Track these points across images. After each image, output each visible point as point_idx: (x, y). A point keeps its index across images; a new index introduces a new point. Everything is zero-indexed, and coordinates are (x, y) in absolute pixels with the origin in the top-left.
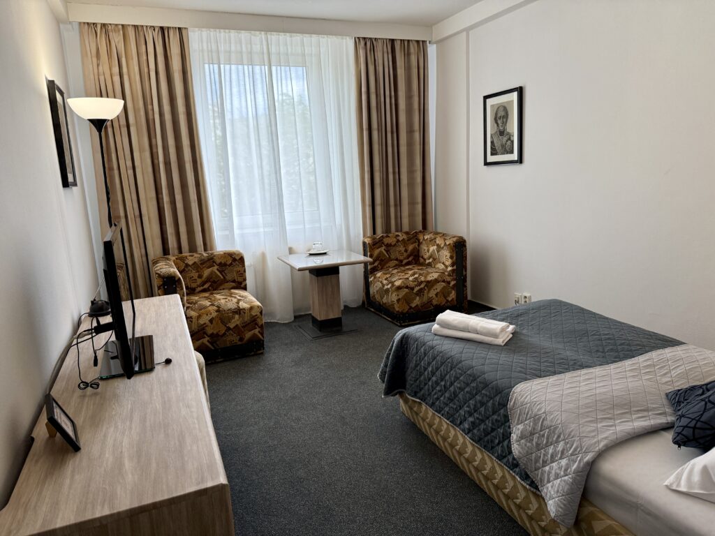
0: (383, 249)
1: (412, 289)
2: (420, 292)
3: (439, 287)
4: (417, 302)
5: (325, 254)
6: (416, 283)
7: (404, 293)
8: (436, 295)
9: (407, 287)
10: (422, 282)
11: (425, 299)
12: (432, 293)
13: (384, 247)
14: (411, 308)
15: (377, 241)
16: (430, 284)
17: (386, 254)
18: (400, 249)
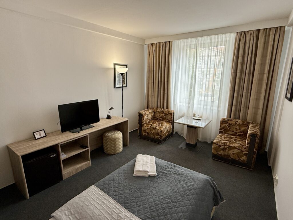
0: (227, 125)
1: (220, 146)
2: (224, 149)
3: (236, 151)
5: (200, 120)
6: (223, 144)
7: (216, 146)
8: (233, 154)
9: (217, 144)
10: (226, 145)
11: (226, 153)
12: (231, 152)
13: (227, 124)
14: (218, 154)
15: (225, 121)
16: (230, 148)
17: (228, 128)
18: (236, 127)
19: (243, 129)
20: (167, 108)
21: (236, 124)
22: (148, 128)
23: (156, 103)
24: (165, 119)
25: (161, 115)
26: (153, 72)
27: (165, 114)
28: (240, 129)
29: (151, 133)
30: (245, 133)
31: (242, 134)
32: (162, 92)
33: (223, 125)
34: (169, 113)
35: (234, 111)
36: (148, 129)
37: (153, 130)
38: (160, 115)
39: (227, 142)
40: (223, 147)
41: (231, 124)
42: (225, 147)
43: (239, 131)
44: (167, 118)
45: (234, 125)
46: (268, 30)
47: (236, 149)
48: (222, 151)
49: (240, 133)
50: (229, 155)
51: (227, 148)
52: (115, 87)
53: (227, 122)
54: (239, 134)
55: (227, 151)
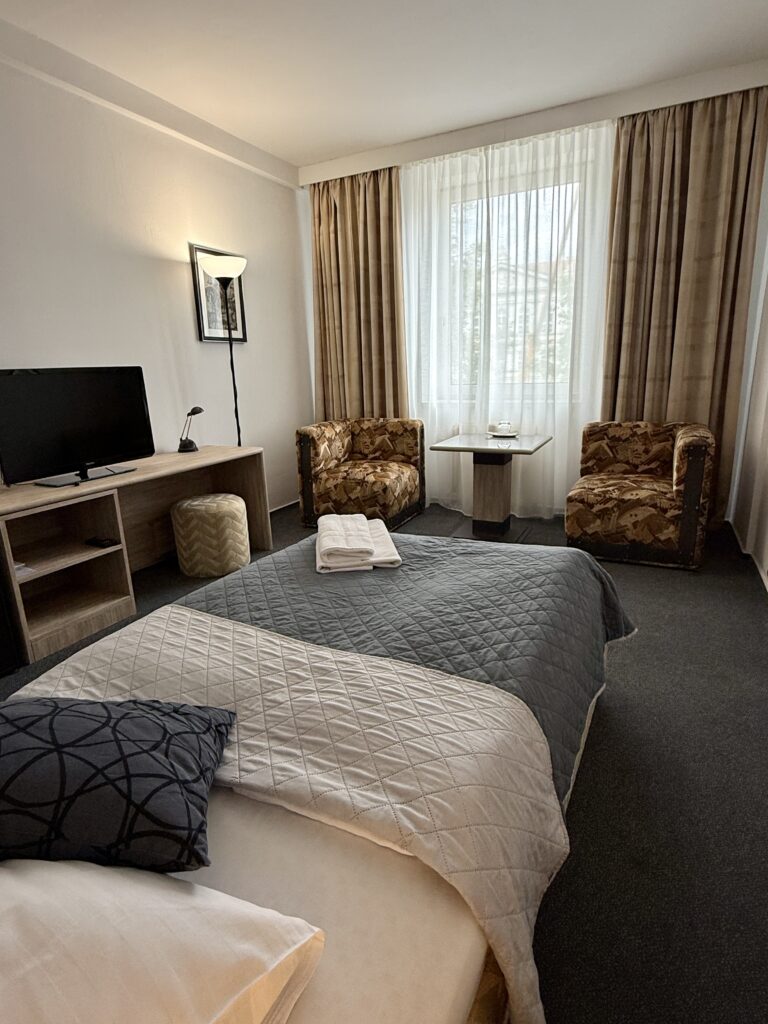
0: (604, 443)
1: (591, 506)
2: (603, 514)
3: (642, 513)
4: (596, 526)
5: (514, 437)
6: (599, 499)
7: (577, 509)
8: (635, 525)
9: (582, 501)
10: (611, 499)
11: (611, 526)
12: (627, 521)
13: (606, 441)
14: (585, 533)
15: (598, 430)
16: (624, 506)
17: (608, 451)
18: (636, 447)
19: (655, 448)
20: (396, 415)
21: (634, 434)
22: (335, 482)
23: (356, 404)
24: (394, 452)
25: (378, 440)
26: (335, 289)
27: (391, 433)
28: (647, 451)
29: (350, 499)
30: (665, 462)
31: (653, 465)
32: (375, 358)
33: (593, 446)
34: (406, 430)
35: (623, 397)
36: (336, 487)
37: (355, 489)
38: (372, 443)
39: (611, 488)
40: (602, 506)
41: (619, 439)
42: (607, 506)
43: (644, 458)
44: (399, 449)
45: (627, 439)
46: (718, 103)
47: (644, 505)
48: (598, 522)
49: (648, 464)
50: (621, 532)
51: (615, 509)
52: (201, 336)
53: (606, 434)
54: (646, 467)
55: (614, 516)
